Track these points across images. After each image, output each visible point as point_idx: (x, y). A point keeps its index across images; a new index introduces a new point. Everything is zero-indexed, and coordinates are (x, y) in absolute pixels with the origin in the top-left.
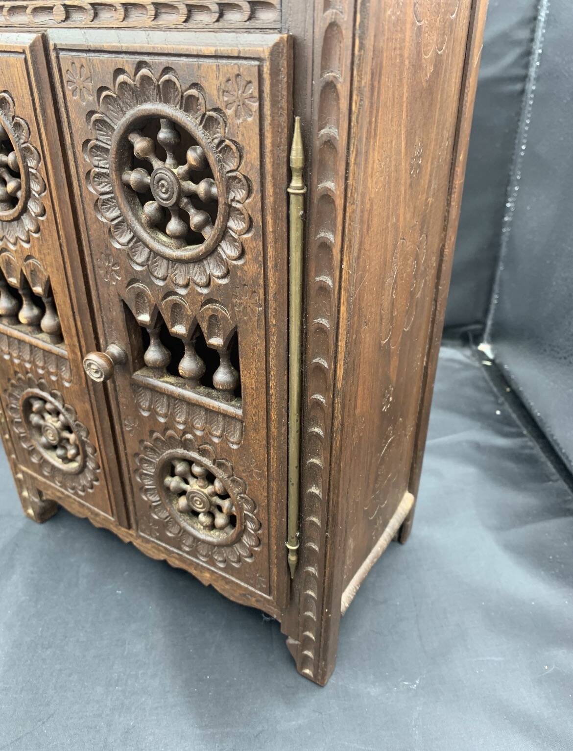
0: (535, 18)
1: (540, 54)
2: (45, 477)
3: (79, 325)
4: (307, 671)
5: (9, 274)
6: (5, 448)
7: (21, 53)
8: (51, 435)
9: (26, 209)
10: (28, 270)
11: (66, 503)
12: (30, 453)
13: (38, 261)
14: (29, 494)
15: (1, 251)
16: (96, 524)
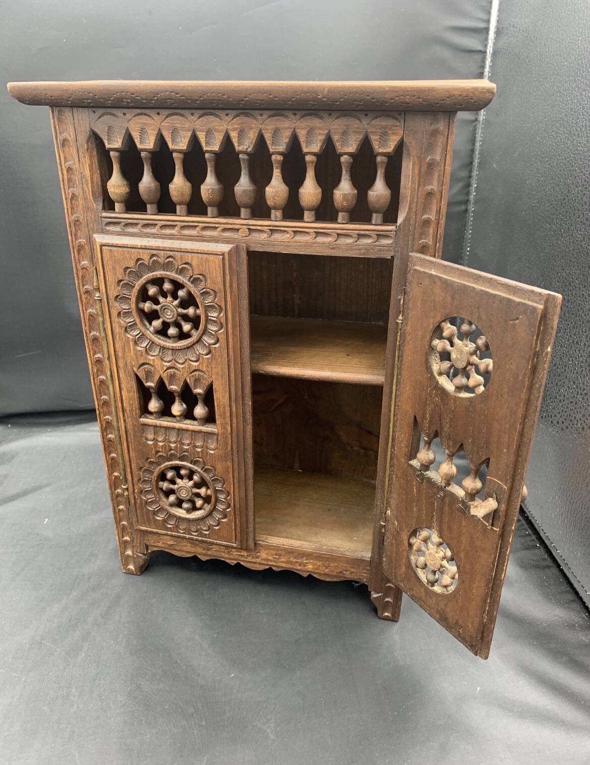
0: (471, 163)
1: (475, 187)
2: (167, 529)
3: (234, 409)
4: (386, 614)
5: (171, 384)
6: (115, 518)
7: (220, 255)
8: (184, 493)
9: (199, 340)
10: (193, 379)
11: (177, 548)
12: (155, 513)
13: (204, 372)
14: (133, 552)
15: (168, 369)
16: (204, 558)
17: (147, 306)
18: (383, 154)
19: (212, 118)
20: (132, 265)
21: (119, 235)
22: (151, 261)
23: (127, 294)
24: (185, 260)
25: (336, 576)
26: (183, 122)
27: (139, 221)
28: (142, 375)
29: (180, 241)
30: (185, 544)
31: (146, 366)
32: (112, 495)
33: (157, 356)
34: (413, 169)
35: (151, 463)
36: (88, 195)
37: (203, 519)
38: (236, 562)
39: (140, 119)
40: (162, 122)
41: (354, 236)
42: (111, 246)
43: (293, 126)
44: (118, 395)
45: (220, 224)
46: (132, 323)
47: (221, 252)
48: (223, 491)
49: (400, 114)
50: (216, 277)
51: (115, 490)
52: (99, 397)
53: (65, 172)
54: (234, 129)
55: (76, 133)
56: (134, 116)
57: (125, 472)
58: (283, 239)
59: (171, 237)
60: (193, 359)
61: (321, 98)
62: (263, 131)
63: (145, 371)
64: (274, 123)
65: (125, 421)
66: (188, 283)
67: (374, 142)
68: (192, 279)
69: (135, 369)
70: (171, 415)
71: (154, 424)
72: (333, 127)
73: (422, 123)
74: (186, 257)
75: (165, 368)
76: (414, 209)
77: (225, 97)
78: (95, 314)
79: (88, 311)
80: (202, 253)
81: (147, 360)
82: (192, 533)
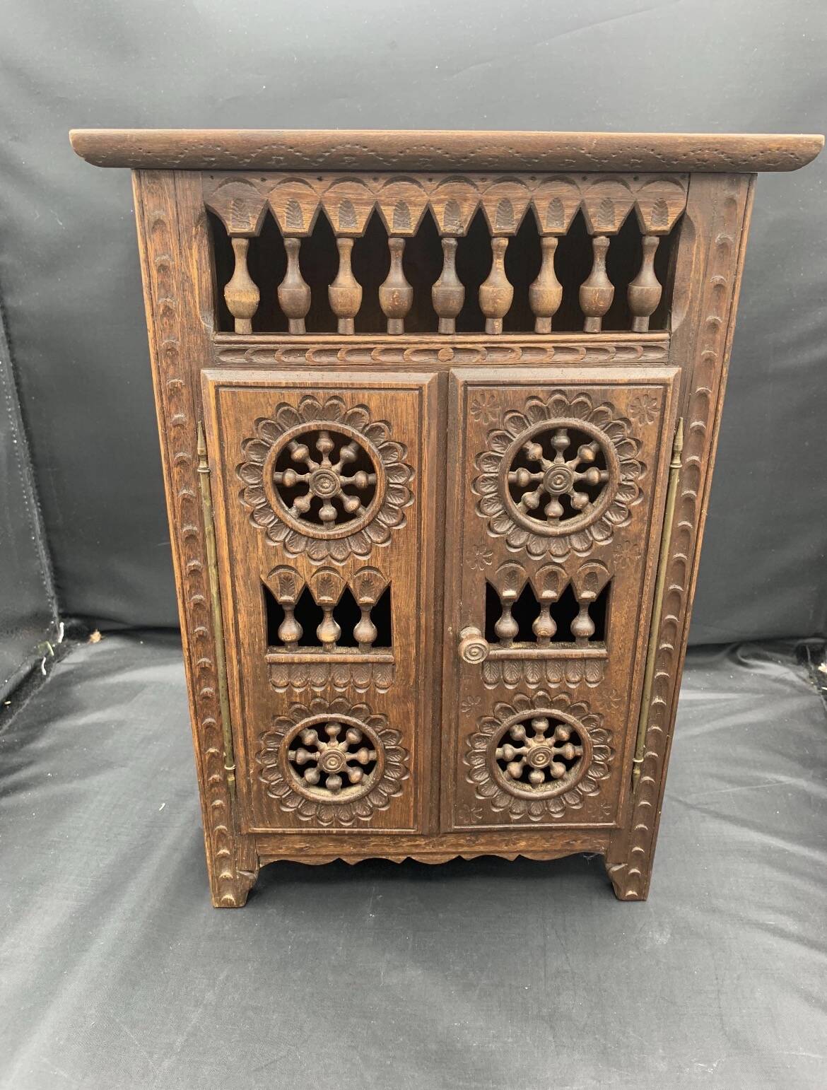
2: (301, 824)
3: (423, 621)
4: (630, 893)
5: (322, 593)
6: (207, 821)
7: (415, 389)
8: (333, 763)
9: (373, 522)
10: (358, 583)
11: (311, 852)
12: (282, 802)
13: (377, 570)
14: (234, 873)
15: (318, 571)
16: (352, 861)
17: (290, 477)
18: (657, 234)
19: (406, 184)
20: (270, 414)
21: (245, 369)
22: (302, 406)
23: (256, 460)
24: (359, 401)
25: (559, 851)
26: (359, 192)
27: (278, 346)
28: (273, 585)
29: (350, 373)
30: (325, 843)
31: (282, 570)
32: (204, 784)
33: (300, 552)
34: (698, 253)
35: (281, 723)
36: (193, 309)
37: (361, 799)
38: (405, 858)
39: (289, 187)
40: (325, 192)
41: (610, 349)
42: (235, 387)
43: (529, 195)
44: (231, 622)
45: (409, 343)
46: (262, 506)
47: (417, 385)
48: (398, 750)
49: (683, 178)
50: (407, 424)
51: (209, 776)
52: (191, 630)
53: (154, 272)
54: (439, 202)
55: (177, 211)
56: (279, 183)
57: (232, 744)
58: (505, 361)
59: (332, 367)
60: (360, 551)
61: (586, 153)
62: (484, 204)
63: (280, 578)
64: (501, 191)
65: (239, 662)
66: (360, 435)
67: (645, 216)
68: (367, 429)
69: (263, 578)
70: (318, 643)
71: (290, 661)
72: (587, 196)
73: (712, 189)
74: (361, 396)
75: (314, 570)
76: (696, 309)
77: (439, 151)
78: (193, 497)
79: (181, 493)
80: (386, 389)
81: (285, 560)
82: (343, 824)
